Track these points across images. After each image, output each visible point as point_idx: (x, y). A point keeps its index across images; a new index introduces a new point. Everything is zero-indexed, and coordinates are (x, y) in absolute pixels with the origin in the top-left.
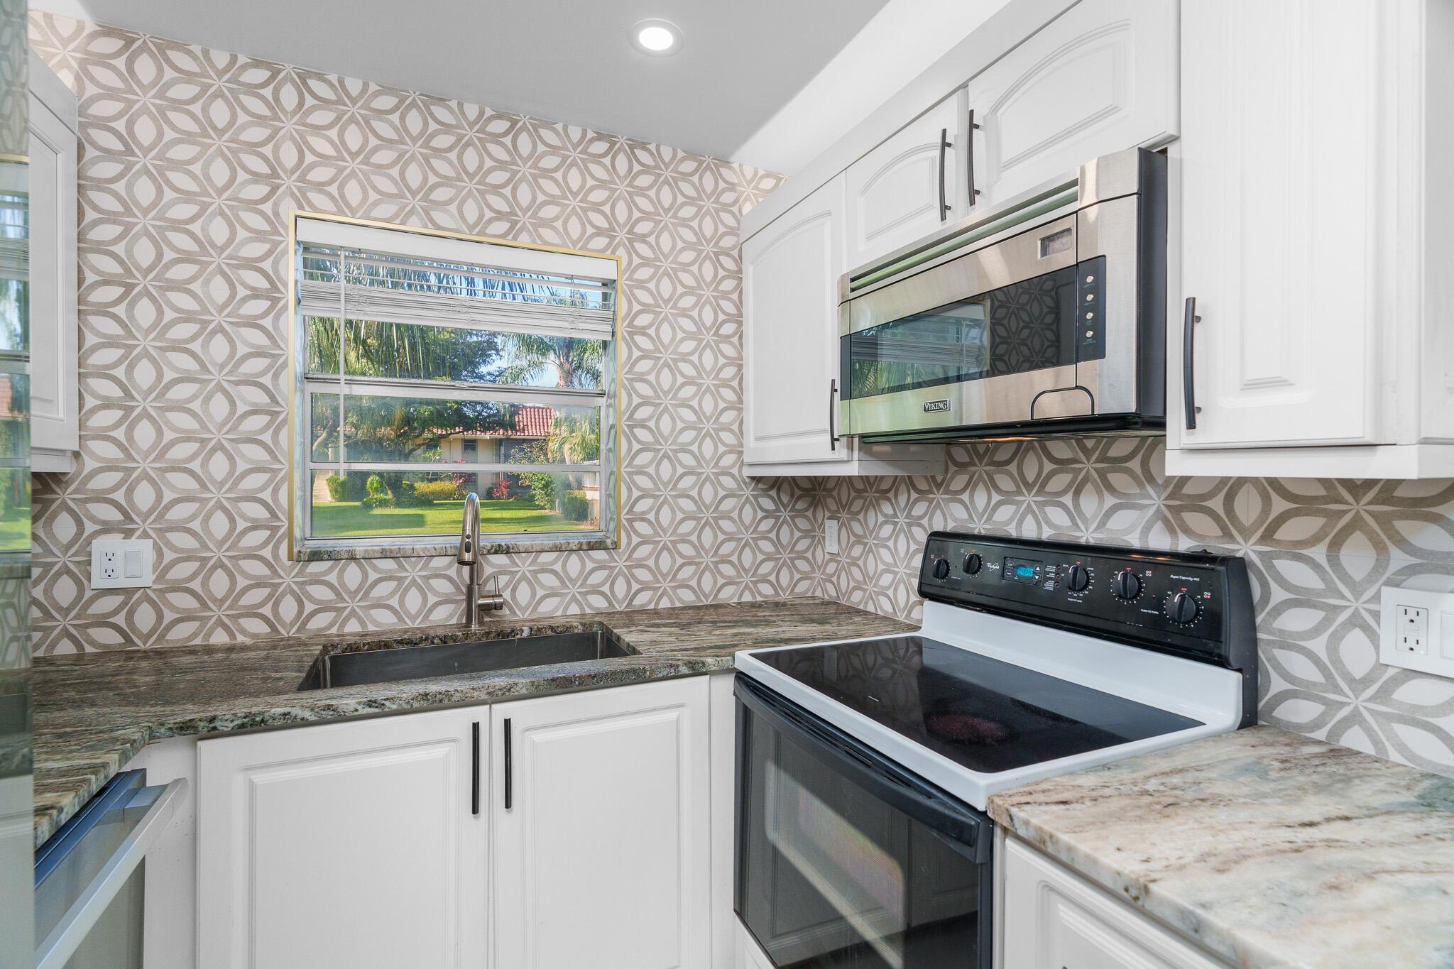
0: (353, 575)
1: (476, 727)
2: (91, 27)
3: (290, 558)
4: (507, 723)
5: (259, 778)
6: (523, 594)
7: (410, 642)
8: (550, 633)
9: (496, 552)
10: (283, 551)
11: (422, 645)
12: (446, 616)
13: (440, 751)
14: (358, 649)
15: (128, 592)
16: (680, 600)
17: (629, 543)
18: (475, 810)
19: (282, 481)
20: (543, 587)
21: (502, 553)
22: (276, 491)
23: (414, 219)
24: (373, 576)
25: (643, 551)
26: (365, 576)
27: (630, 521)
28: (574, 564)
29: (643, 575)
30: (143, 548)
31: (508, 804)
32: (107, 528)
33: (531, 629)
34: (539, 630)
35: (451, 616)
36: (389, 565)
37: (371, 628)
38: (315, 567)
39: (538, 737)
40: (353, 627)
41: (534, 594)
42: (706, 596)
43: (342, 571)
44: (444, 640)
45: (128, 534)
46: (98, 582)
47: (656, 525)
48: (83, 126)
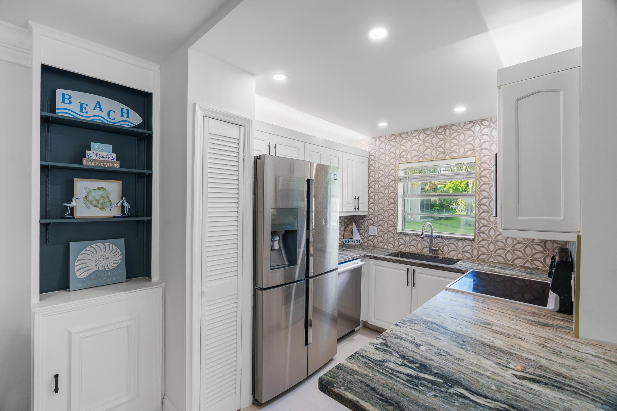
0: (408, 238)
1: (408, 268)
2: (371, 138)
3: (397, 233)
4: (414, 270)
5: (377, 267)
6: (446, 249)
7: (415, 254)
8: (447, 259)
9: (438, 237)
10: (396, 232)
11: (417, 255)
12: (426, 251)
13: (402, 272)
14: (405, 253)
15: (374, 236)
16: (497, 260)
17: (478, 239)
18: (408, 285)
19: (396, 217)
20: (451, 248)
21: (440, 237)
22: (395, 219)
23: (421, 158)
24: (412, 239)
25: (483, 243)
26: (410, 239)
27: (479, 233)
28: (460, 243)
29: (483, 250)
30: (375, 228)
31: (414, 286)
32: (371, 225)
33: (443, 257)
34: (445, 258)
35: (428, 251)
36: (415, 237)
37: (411, 250)
38: (401, 236)
39: (421, 275)
40: (407, 250)
41: (448, 249)
42: (509, 261)
43: (406, 237)
44: (422, 255)
45: (374, 226)
46: (370, 234)
47: (488, 235)
48: (369, 156)
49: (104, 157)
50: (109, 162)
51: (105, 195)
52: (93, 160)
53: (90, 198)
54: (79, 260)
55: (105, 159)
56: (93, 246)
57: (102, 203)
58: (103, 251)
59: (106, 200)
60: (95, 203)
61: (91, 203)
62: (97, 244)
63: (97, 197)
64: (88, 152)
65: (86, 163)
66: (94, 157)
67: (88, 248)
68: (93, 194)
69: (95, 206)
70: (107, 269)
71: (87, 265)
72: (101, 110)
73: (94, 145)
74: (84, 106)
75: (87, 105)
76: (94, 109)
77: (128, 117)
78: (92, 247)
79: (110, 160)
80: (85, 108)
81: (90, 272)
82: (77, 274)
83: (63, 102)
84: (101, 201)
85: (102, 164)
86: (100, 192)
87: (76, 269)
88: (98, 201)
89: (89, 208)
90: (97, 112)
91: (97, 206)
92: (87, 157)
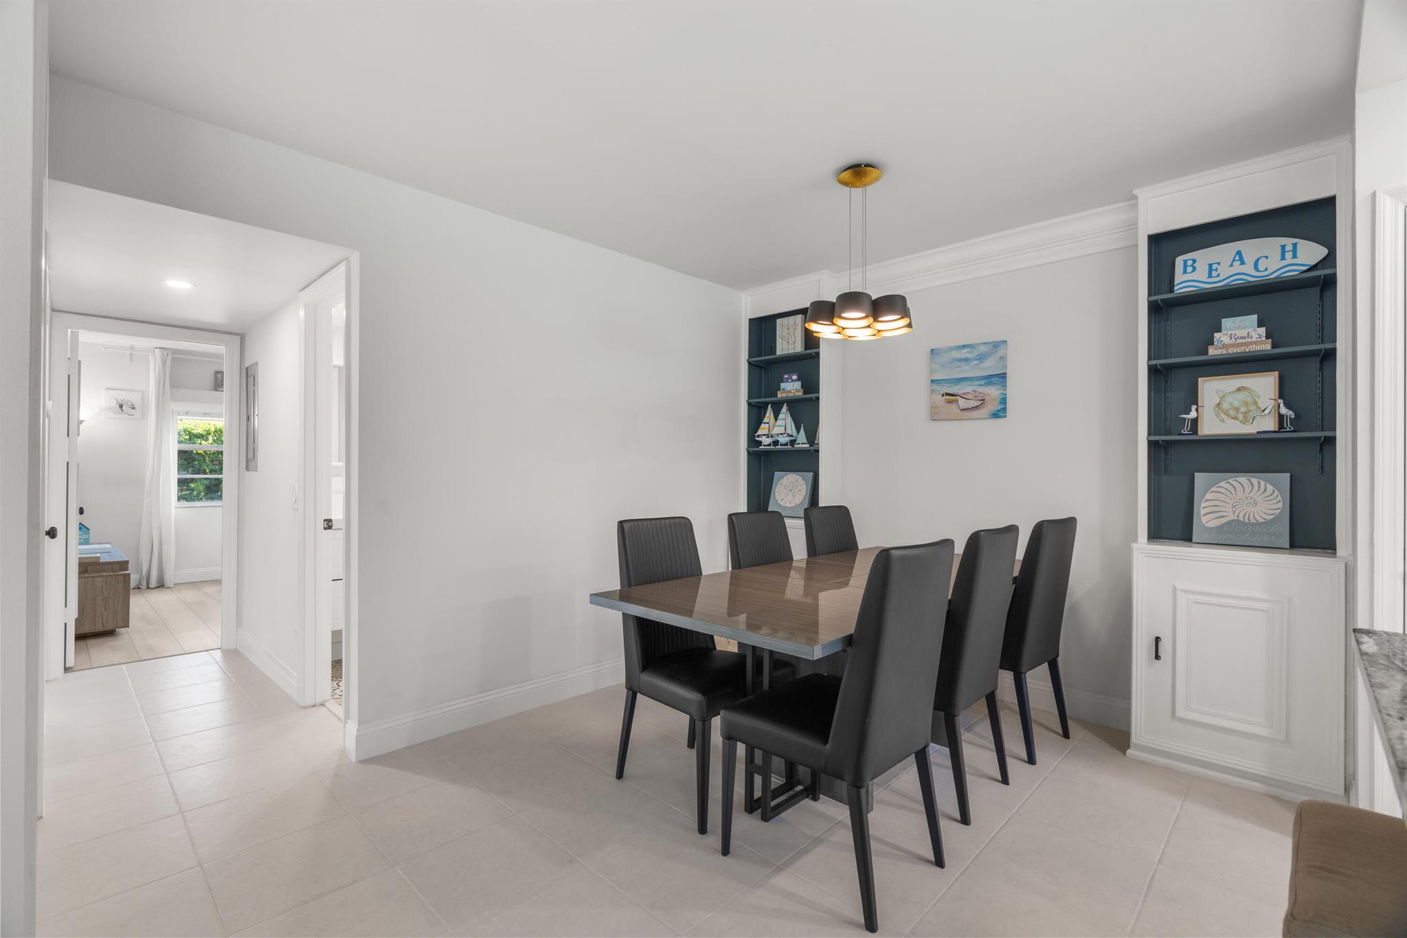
49: (1242, 338)
50: (1252, 343)
51: (1249, 400)
52: (1225, 346)
53: (1225, 406)
54: (1207, 500)
55: (1244, 341)
56: (1231, 481)
57: (1245, 413)
58: (1247, 490)
59: (1253, 408)
60: (1232, 412)
61: (1227, 415)
62: (1238, 479)
63: (1236, 404)
64: (1217, 335)
65: (1213, 352)
66: (1226, 340)
67: (1222, 484)
68: (1229, 399)
69: (1232, 418)
70: (1253, 521)
71: (1220, 509)
72: (1243, 263)
73: (1226, 323)
74: (1214, 267)
75: (1219, 264)
76: (1231, 265)
77: (1295, 256)
78: (1228, 482)
79: (1254, 339)
80: (1216, 270)
81: (1224, 520)
82: (1204, 520)
83: (1185, 272)
84: (1243, 409)
85: (1239, 350)
86: (1242, 396)
87: (1203, 511)
88: (1237, 409)
89: (1223, 421)
90: (1238, 267)
91: (1236, 418)
92: (1215, 343)
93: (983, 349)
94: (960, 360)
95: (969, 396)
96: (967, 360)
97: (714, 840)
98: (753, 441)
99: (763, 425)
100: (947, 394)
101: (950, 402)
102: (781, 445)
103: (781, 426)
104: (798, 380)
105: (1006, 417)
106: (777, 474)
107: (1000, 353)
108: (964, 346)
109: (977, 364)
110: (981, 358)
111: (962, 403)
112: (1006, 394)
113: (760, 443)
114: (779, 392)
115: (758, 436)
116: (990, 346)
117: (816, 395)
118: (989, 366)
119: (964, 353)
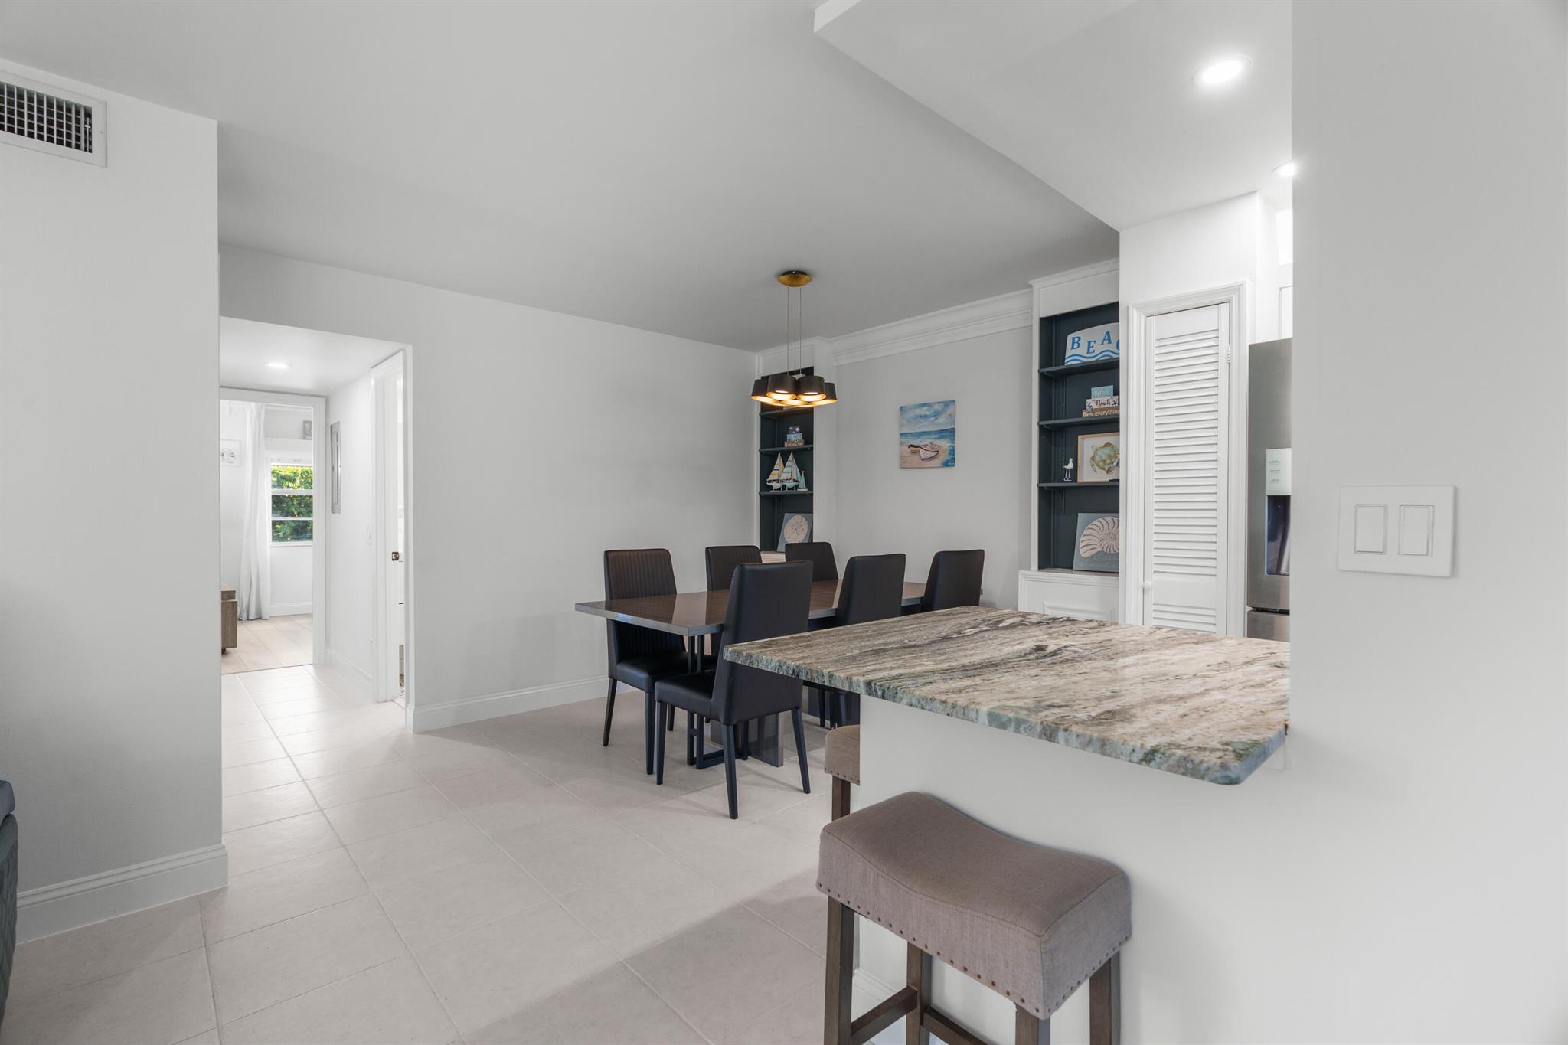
49: (1104, 404)
50: (1109, 408)
51: (1112, 454)
52: (1093, 410)
53: (1097, 459)
54: (1085, 535)
55: (1106, 406)
56: (1101, 519)
58: (1111, 527)
59: (1114, 460)
60: (1101, 464)
61: (1098, 466)
62: (1106, 518)
63: (1104, 457)
64: (1088, 401)
65: (1085, 415)
66: (1094, 406)
67: (1095, 522)
68: (1099, 453)
69: (1102, 469)
70: (1112, 552)
71: (1093, 542)
72: (1110, 342)
73: (1095, 391)
74: (1092, 344)
75: (1095, 342)
76: (1102, 344)
78: (1099, 521)
79: (1111, 405)
80: (1093, 347)
81: (1094, 552)
82: (1081, 551)
83: (1073, 348)
84: (1108, 462)
85: (1101, 413)
86: (1107, 450)
87: (1081, 545)
88: (1104, 461)
89: (1095, 471)
90: (1106, 346)
91: (1103, 469)
92: (1088, 408)
93: (937, 407)
94: (921, 417)
95: (928, 448)
96: (926, 416)
97: (654, 777)
98: (765, 486)
99: (773, 472)
100: (912, 446)
101: (914, 453)
102: (788, 489)
103: (788, 472)
104: (800, 432)
105: (953, 466)
106: (786, 515)
107: (950, 410)
108: (924, 405)
109: (932, 421)
110: (936, 415)
111: (922, 452)
112: (954, 447)
113: (771, 488)
114: (785, 442)
115: (770, 482)
116: (942, 404)
117: (811, 446)
118: (942, 423)
119: (924, 411)
